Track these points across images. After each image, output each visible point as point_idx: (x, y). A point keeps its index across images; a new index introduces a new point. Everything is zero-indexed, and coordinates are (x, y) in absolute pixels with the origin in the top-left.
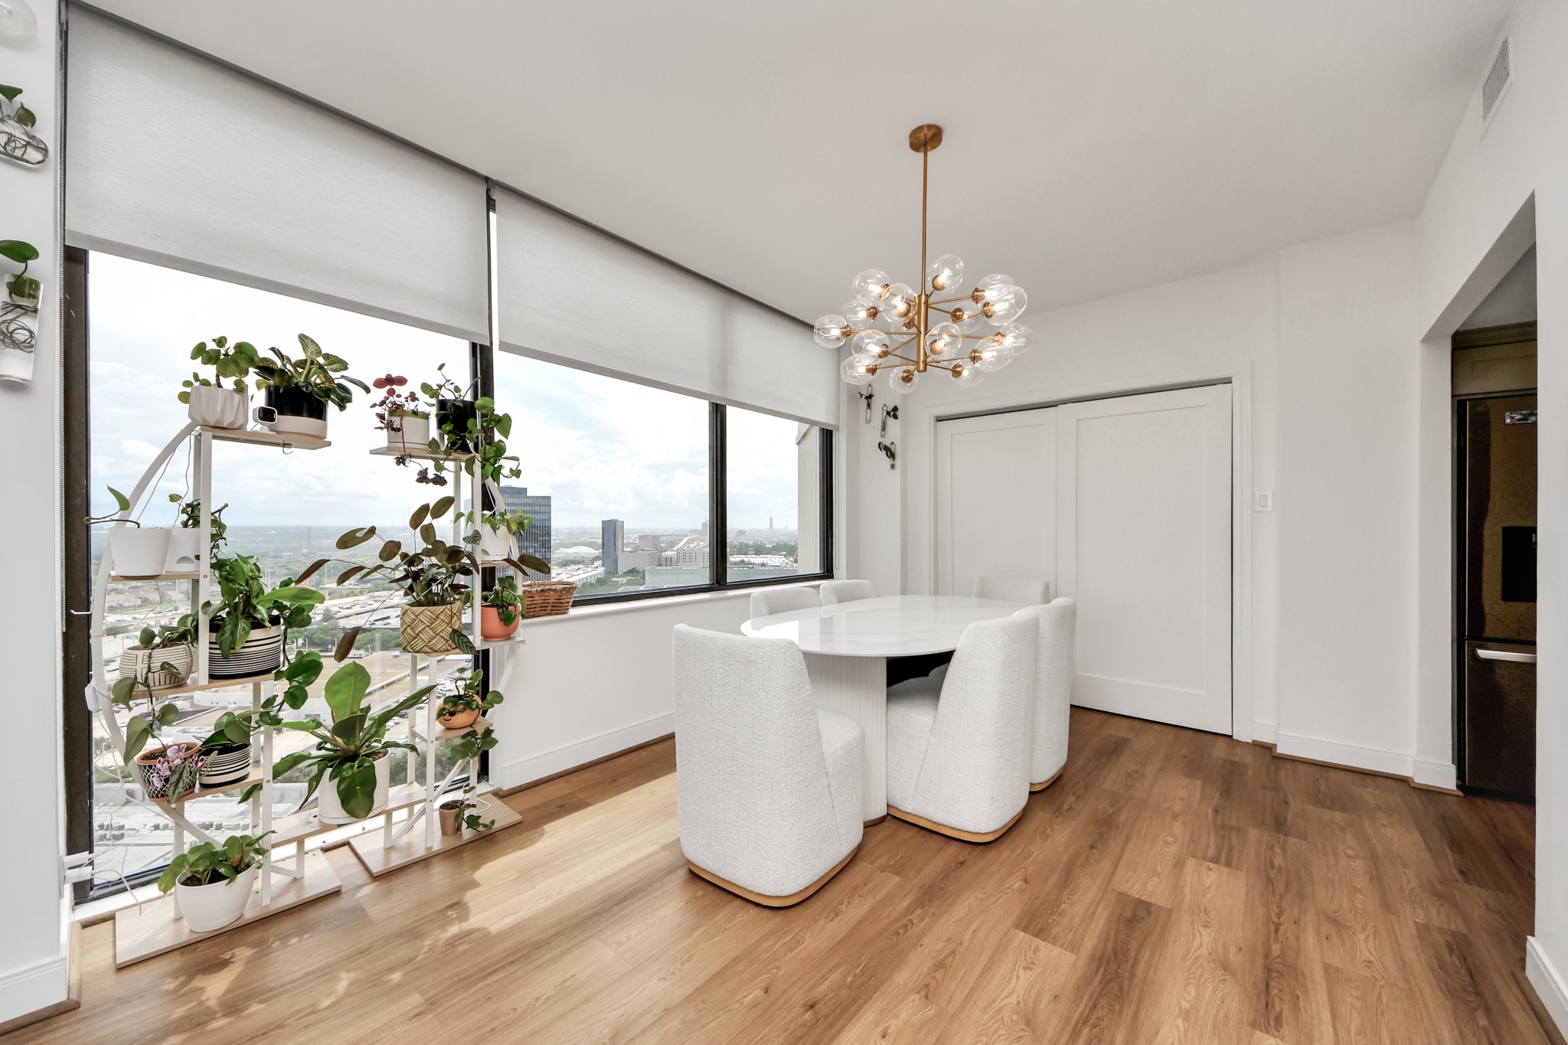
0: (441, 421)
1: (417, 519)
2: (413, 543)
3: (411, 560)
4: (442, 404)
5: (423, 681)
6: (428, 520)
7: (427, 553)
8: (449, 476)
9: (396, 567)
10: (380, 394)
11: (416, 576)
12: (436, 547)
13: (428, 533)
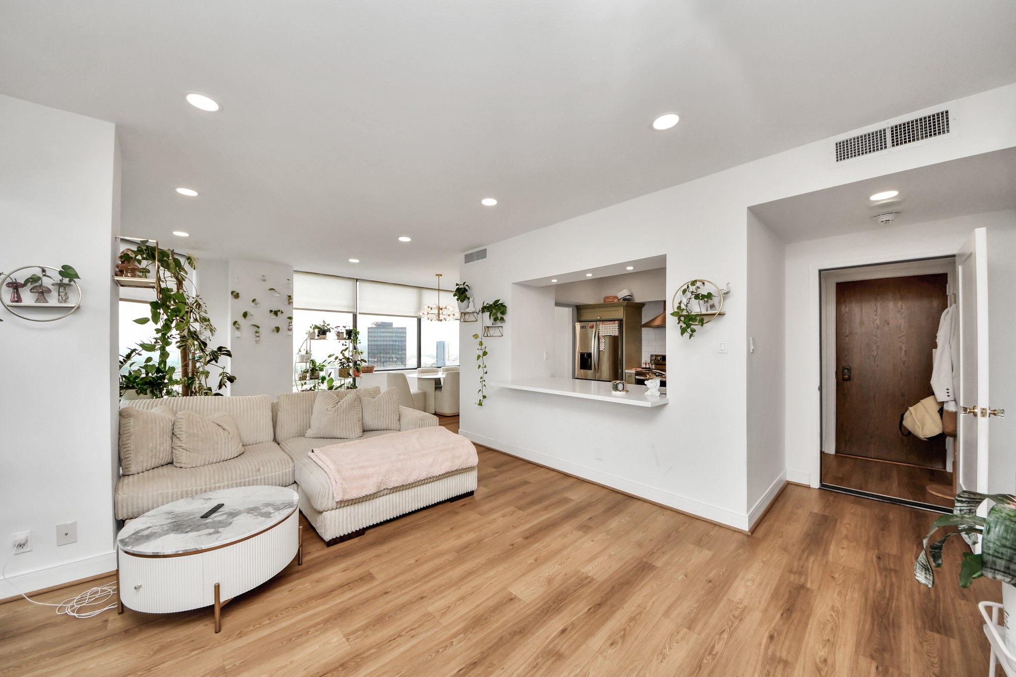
0: (346, 333)
1: (341, 353)
2: (341, 357)
3: (341, 360)
4: (346, 330)
5: (343, 383)
6: (344, 352)
7: (343, 359)
8: (347, 344)
9: (338, 361)
10: (335, 329)
11: (341, 363)
12: (345, 358)
13: (343, 355)
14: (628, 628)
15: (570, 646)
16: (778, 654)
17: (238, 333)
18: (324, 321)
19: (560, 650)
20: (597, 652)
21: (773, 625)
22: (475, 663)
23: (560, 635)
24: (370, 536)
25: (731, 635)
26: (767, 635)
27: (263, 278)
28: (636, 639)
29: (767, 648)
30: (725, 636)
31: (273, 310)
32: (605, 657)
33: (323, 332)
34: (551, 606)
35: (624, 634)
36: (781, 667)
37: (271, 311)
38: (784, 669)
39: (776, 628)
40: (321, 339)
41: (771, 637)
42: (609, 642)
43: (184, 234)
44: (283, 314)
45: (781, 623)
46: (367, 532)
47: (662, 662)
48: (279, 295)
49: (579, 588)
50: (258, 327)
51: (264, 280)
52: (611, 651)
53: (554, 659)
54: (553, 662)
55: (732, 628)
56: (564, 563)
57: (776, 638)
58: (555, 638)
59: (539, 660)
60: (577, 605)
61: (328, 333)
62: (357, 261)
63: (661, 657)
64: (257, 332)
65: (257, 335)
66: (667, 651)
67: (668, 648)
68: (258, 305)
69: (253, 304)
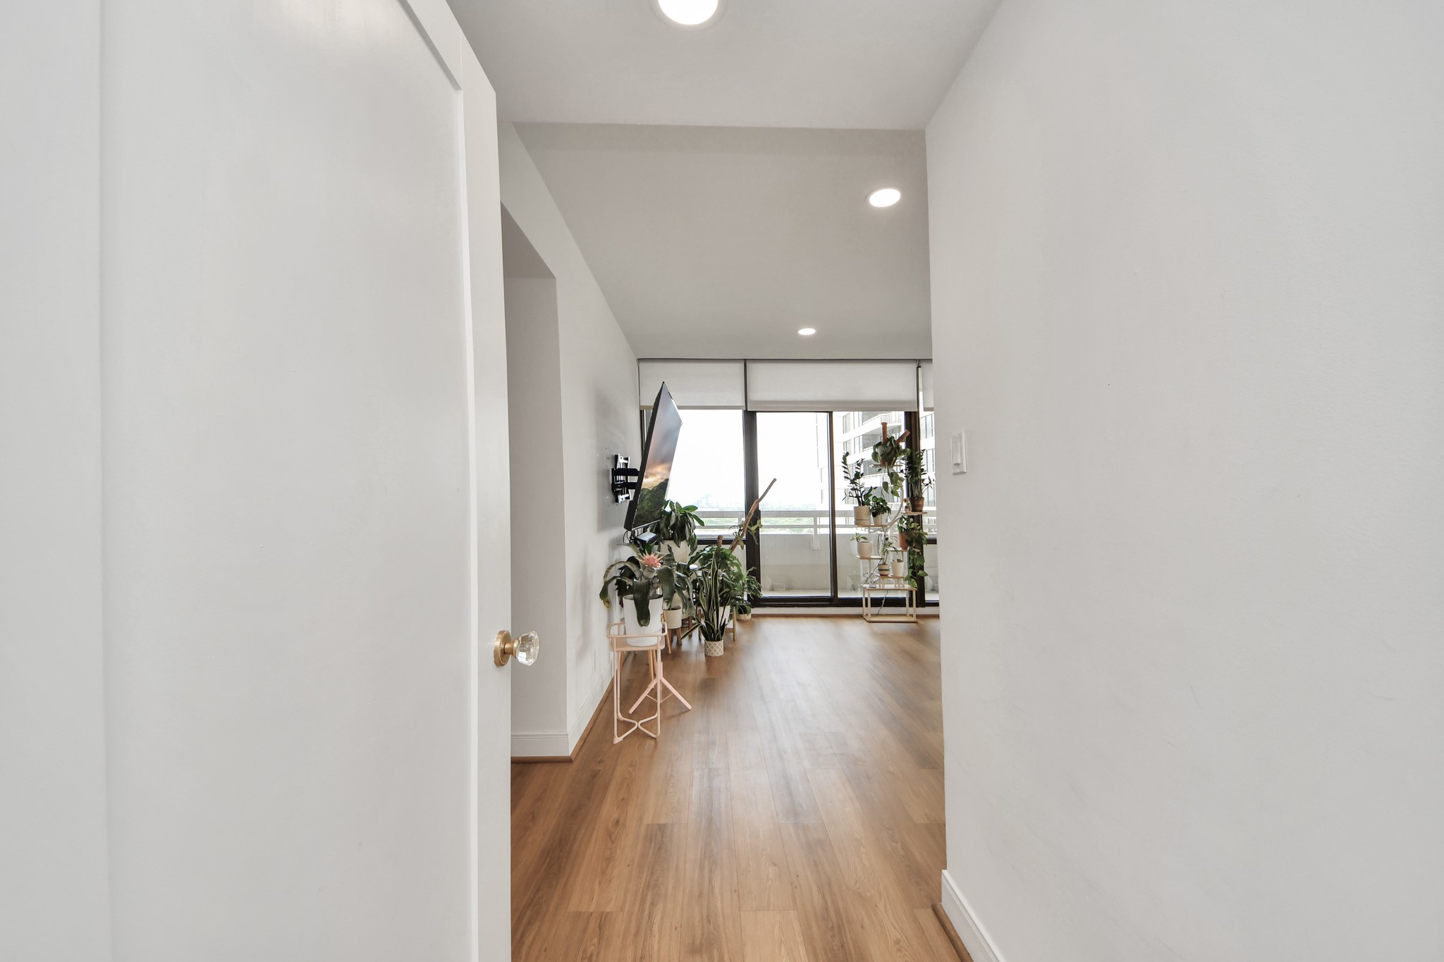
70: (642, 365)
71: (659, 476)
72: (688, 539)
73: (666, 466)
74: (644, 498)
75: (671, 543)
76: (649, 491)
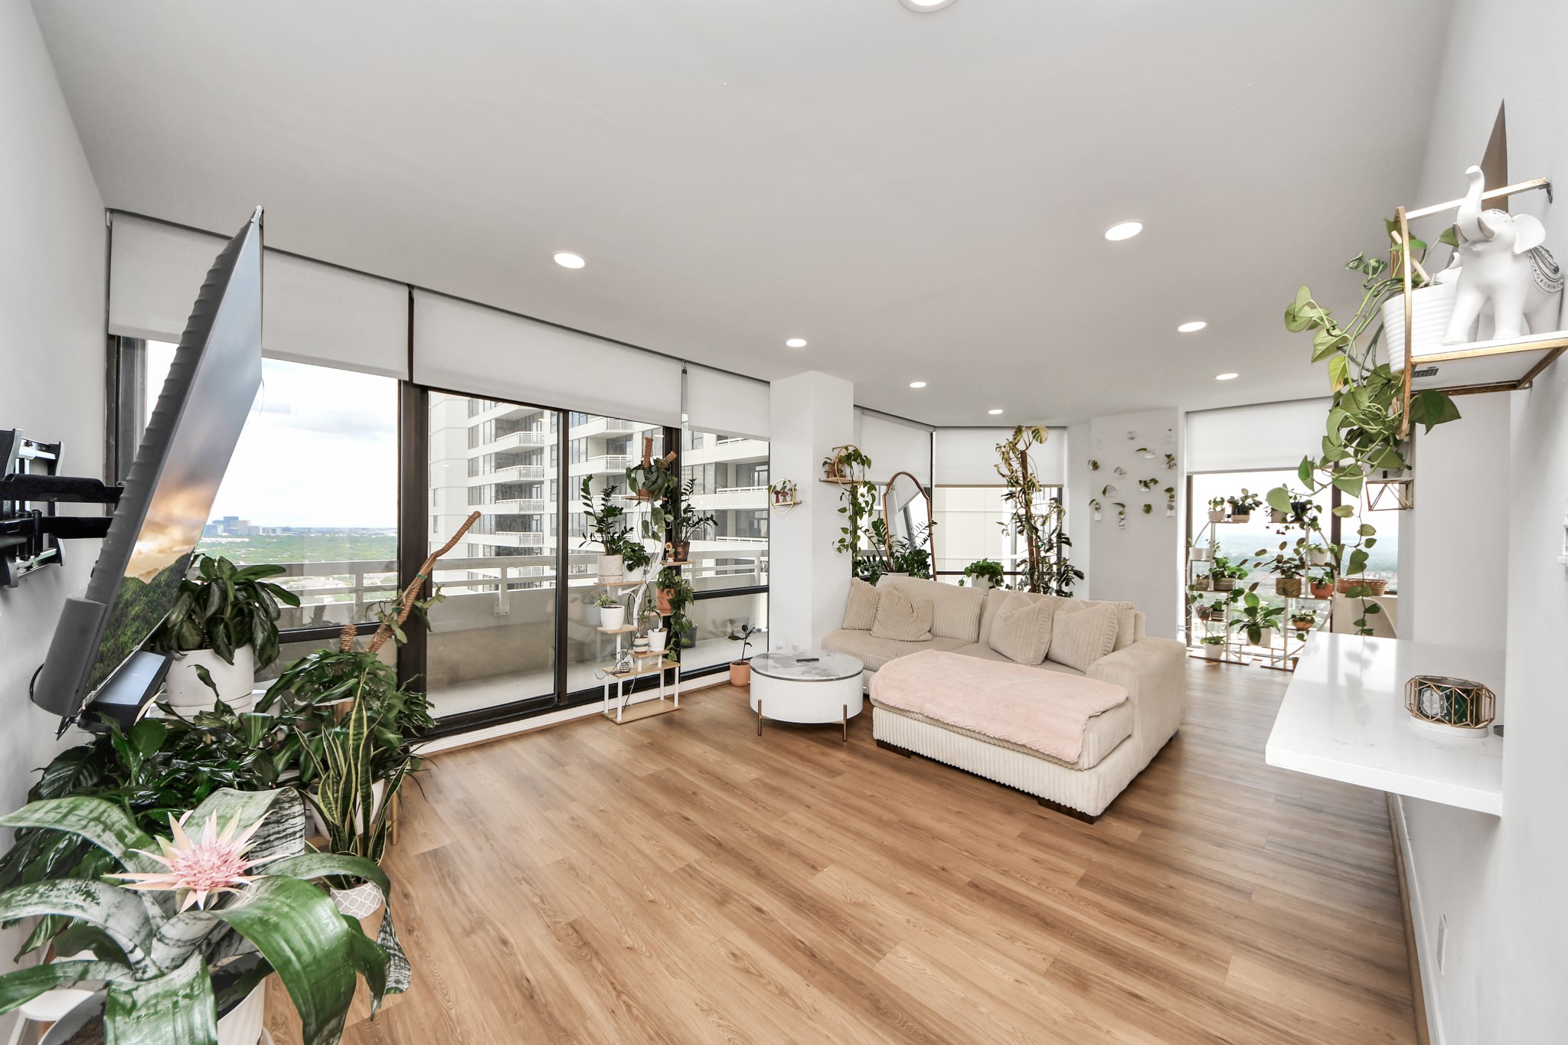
14: (762, 981)
15: (735, 914)
16: (481, 933)
17: (1097, 516)
18: (1244, 490)
19: (730, 904)
20: (723, 937)
21: (520, 958)
22: (721, 845)
23: (752, 905)
24: (911, 763)
25: (534, 905)
26: (511, 940)
27: (1130, 436)
28: (742, 985)
29: (498, 931)
30: (537, 900)
31: (1143, 480)
32: (714, 944)
33: (1241, 510)
34: (805, 902)
35: (752, 973)
36: (468, 926)
37: (1141, 482)
38: (463, 927)
39: (513, 957)
40: (1235, 521)
41: (505, 942)
42: (738, 953)
43: (998, 412)
44: (1157, 485)
45: (517, 968)
46: (913, 757)
47: (697, 1005)
48: (1153, 456)
49: (848, 936)
50: (1123, 506)
51: (1132, 439)
52: (723, 951)
53: (719, 898)
54: (713, 898)
55: (542, 912)
56: (915, 926)
57: (500, 946)
58: (747, 901)
59: (718, 887)
60: (811, 930)
61: (1251, 511)
62: (1233, 376)
63: (706, 1007)
64: (1121, 513)
65: (1122, 517)
66: (714, 1018)
67: (720, 1022)
68: (1124, 475)
69: (1117, 475)
70: (124, 230)
71: (176, 533)
72: (259, 641)
73: (200, 493)
74: (124, 615)
75: (204, 657)
76: (143, 586)
